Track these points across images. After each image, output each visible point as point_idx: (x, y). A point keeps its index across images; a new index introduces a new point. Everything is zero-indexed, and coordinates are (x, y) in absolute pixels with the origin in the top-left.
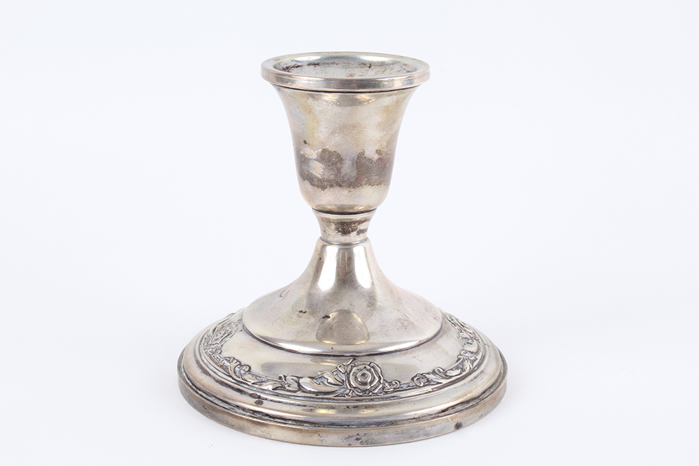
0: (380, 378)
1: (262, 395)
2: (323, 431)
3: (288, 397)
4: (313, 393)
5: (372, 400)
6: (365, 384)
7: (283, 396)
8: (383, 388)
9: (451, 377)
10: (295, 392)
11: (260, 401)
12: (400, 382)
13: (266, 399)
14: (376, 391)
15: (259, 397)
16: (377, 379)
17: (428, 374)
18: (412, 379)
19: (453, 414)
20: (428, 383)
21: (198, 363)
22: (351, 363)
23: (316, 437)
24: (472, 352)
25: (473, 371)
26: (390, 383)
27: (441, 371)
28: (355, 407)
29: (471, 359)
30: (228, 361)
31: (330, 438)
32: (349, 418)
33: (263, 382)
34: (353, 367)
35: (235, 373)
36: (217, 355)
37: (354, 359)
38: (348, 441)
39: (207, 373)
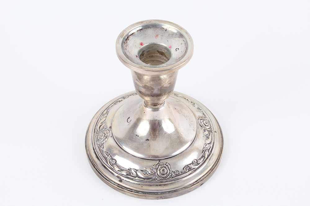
0: (170, 170)
1: (122, 177)
2: (147, 196)
3: (132, 179)
4: (143, 178)
5: (167, 181)
6: (164, 174)
7: (130, 178)
8: (171, 175)
9: (199, 163)
10: (135, 177)
11: (121, 181)
12: (178, 171)
13: (123, 179)
14: (168, 177)
15: (120, 178)
17: (190, 164)
18: (183, 169)
19: (200, 182)
20: (190, 169)
21: (94, 149)
22: (158, 164)
23: (144, 197)
24: (209, 144)
25: (209, 156)
26: (174, 172)
27: (196, 161)
28: (160, 185)
29: (208, 149)
30: (107, 155)
31: (150, 198)
32: (158, 190)
33: (122, 170)
34: (159, 166)
35: (110, 163)
36: (102, 148)
37: (159, 161)
38: (157, 198)
39: (98, 159)
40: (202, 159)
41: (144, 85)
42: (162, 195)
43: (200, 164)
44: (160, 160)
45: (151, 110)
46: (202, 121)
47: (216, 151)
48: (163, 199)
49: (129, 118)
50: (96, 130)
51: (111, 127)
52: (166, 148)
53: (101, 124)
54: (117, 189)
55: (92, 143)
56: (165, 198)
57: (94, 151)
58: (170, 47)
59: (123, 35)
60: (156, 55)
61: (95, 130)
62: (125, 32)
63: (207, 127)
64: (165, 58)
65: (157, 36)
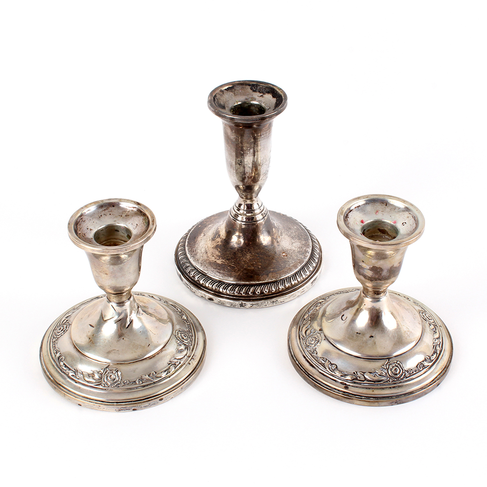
0: (402, 369)
1: (347, 383)
2: (380, 401)
3: (360, 384)
4: (372, 381)
5: (401, 382)
6: (397, 374)
7: (357, 383)
8: (405, 375)
10: (363, 381)
11: (346, 387)
12: (411, 370)
13: (349, 385)
14: (402, 377)
15: (346, 384)
16: (401, 370)
17: (423, 361)
18: (417, 367)
19: (437, 382)
20: (424, 367)
21: (305, 357)
22: (388, 363)
23: (376, 404)
24: (437, 338)
25: (441, 351)
26: (407, 371)
27: (428, 357)
28: (394, 387)
29: (439, 343)
30: (324, 360)
31: (383, 404)
32: (392, 394)
33: (346, 375)
34: (389, 365)
35: (329, 369)
36: (315, 355)
37: (389, 360)
38: (392, 404)
39: (313, 367)
40: (435, 355)
41: (371, 266)
42: (398, 399)
43: (434, 361)
44: (390, 358)
45: (371, 300)
46: (424, 314)
47: (447, 346)
48: (398, 404)
49: (343, 315)
50: (301, 336)
51: (321, 330)
52: (395, 344)
53: (307, 329)
54: (342, 398)
55: (301, 351)
56: (400, 403)
57: (305, 359)
58: (395, 222)
59: (343, 212)
60: (376, 234)
61: (299, 337)
62: (343, 209)
63: (431, 321)
64: (387, 237)
65: (377, 212)
